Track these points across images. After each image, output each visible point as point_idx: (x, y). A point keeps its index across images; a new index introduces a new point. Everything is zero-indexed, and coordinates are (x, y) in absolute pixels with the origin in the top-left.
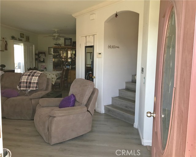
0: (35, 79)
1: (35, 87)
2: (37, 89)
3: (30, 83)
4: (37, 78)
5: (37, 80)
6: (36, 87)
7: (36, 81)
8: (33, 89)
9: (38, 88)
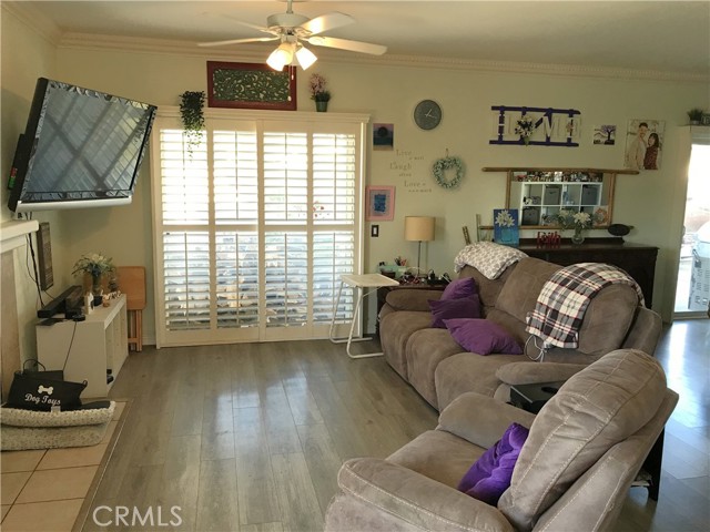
0: (572, 304)
1: (564, 337)
2: (569, 345)
3: (555, 314)
4: (584, 298)
5: (578, 306)
6: (569, 339)
7: (574, 314)
8: (555, 343)
9: (574, 345)
